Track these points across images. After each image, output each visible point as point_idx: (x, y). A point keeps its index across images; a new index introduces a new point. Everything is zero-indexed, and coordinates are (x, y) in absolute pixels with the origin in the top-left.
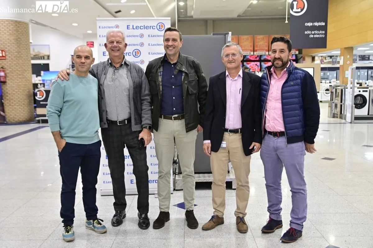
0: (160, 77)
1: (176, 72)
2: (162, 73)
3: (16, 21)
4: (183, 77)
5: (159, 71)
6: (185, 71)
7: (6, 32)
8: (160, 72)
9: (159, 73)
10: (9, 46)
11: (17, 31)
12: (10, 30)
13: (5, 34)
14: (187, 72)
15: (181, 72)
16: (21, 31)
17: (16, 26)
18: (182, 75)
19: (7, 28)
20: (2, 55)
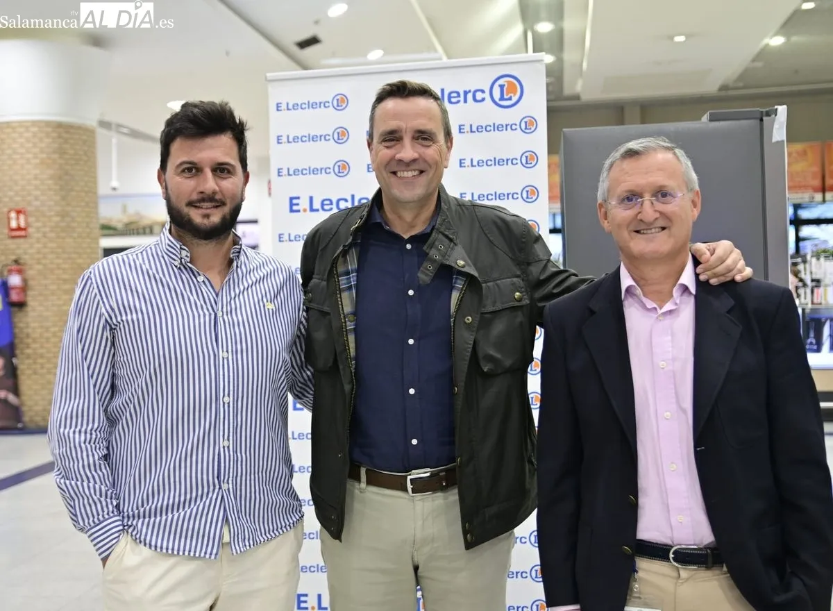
0: (345, 295)
1: (425, 275)
2: (353, 276)
3: (59, 125)
4: (455, 296)
5: (341, 269)
6: (467, 269)
7: (30, 156)
8: (347, 273)
9: (343, 280)
10: (36, 198)
11: (61, 152)
12: (42, 152)
13: (28, 161)
14: (476, 274)
15: (446, 273)
16: (72, 152)
17: (60, 137)
18: (452, 288)
19: (35, 145)
20: (19, 225)
